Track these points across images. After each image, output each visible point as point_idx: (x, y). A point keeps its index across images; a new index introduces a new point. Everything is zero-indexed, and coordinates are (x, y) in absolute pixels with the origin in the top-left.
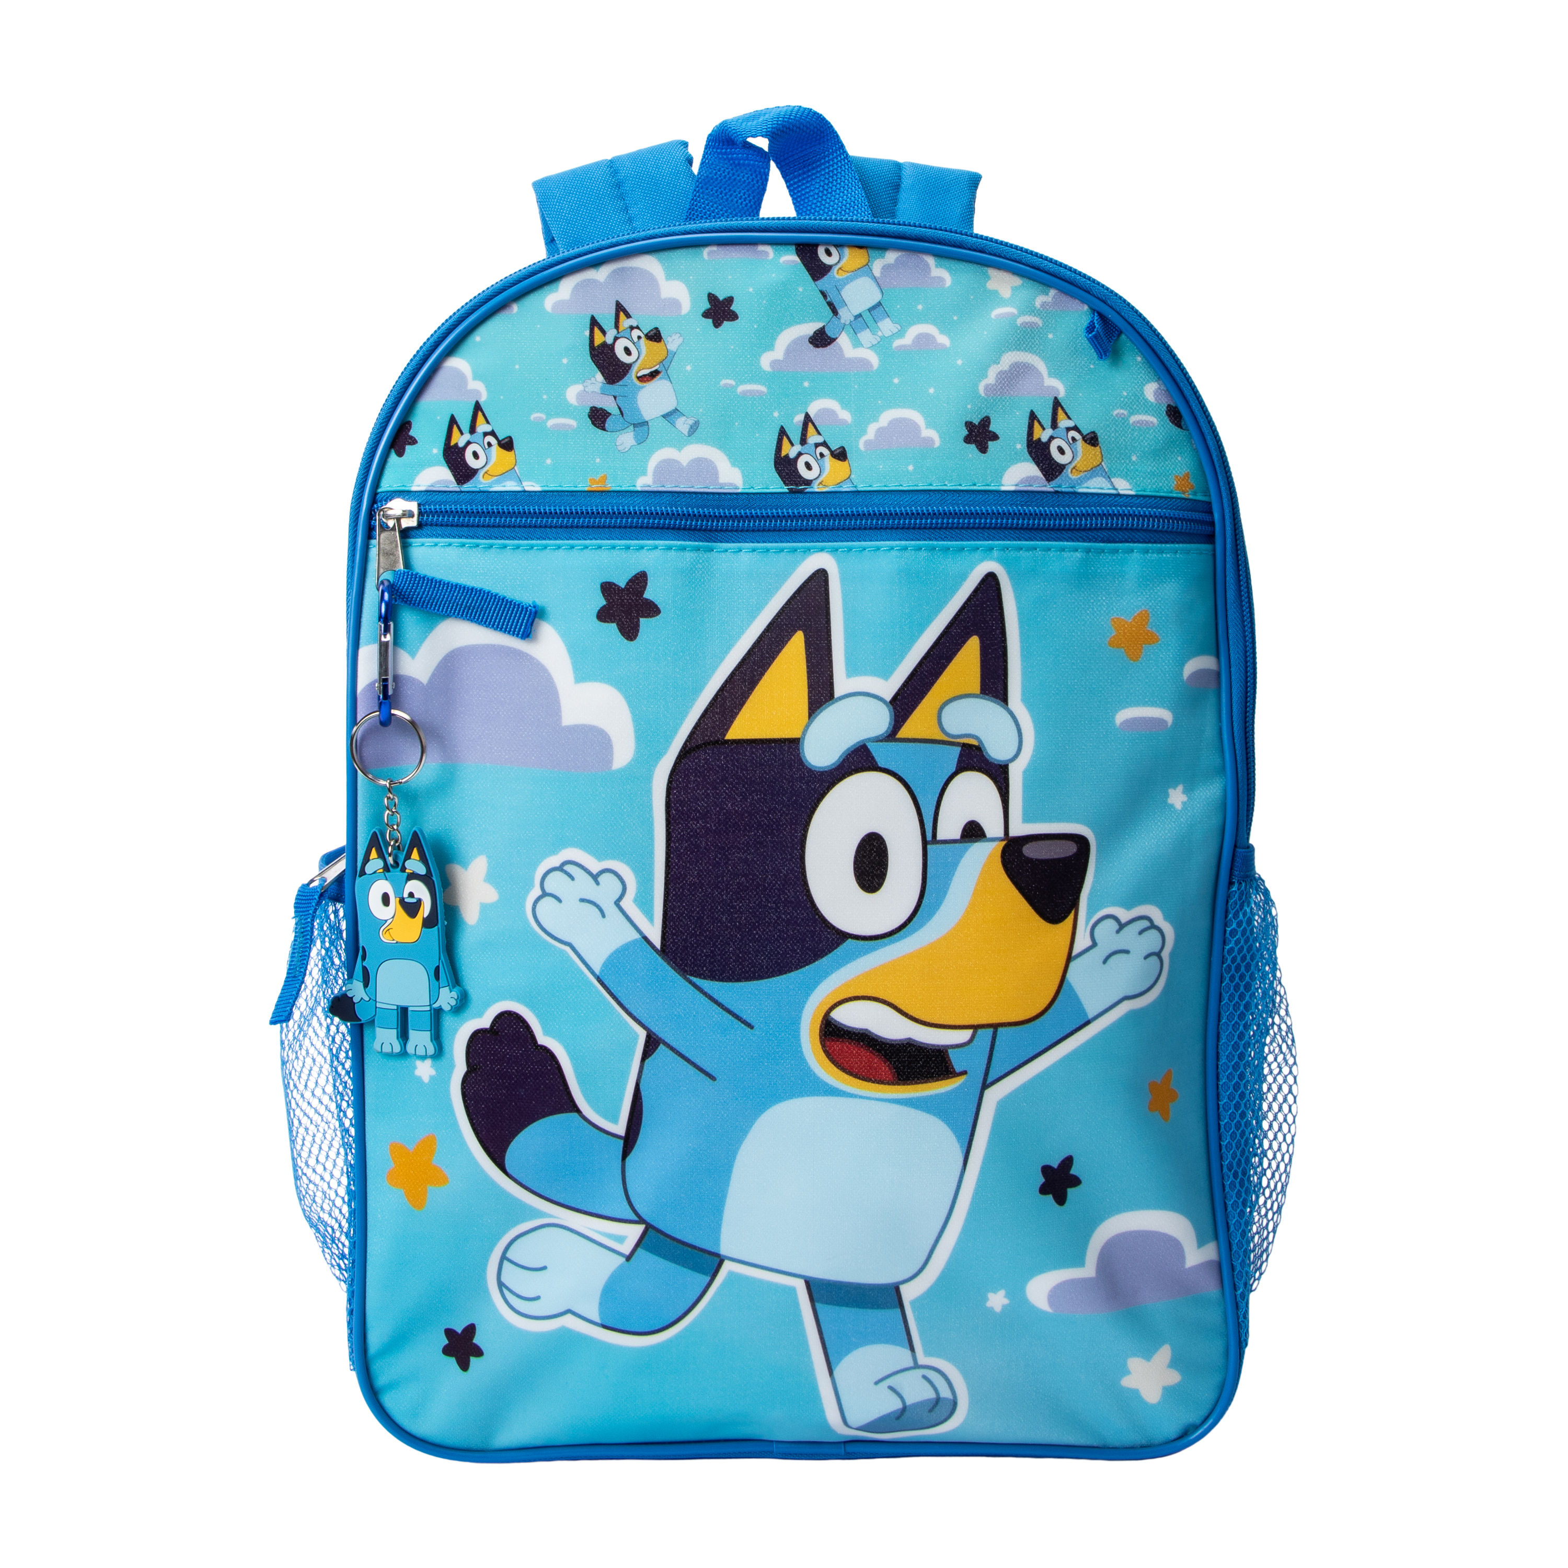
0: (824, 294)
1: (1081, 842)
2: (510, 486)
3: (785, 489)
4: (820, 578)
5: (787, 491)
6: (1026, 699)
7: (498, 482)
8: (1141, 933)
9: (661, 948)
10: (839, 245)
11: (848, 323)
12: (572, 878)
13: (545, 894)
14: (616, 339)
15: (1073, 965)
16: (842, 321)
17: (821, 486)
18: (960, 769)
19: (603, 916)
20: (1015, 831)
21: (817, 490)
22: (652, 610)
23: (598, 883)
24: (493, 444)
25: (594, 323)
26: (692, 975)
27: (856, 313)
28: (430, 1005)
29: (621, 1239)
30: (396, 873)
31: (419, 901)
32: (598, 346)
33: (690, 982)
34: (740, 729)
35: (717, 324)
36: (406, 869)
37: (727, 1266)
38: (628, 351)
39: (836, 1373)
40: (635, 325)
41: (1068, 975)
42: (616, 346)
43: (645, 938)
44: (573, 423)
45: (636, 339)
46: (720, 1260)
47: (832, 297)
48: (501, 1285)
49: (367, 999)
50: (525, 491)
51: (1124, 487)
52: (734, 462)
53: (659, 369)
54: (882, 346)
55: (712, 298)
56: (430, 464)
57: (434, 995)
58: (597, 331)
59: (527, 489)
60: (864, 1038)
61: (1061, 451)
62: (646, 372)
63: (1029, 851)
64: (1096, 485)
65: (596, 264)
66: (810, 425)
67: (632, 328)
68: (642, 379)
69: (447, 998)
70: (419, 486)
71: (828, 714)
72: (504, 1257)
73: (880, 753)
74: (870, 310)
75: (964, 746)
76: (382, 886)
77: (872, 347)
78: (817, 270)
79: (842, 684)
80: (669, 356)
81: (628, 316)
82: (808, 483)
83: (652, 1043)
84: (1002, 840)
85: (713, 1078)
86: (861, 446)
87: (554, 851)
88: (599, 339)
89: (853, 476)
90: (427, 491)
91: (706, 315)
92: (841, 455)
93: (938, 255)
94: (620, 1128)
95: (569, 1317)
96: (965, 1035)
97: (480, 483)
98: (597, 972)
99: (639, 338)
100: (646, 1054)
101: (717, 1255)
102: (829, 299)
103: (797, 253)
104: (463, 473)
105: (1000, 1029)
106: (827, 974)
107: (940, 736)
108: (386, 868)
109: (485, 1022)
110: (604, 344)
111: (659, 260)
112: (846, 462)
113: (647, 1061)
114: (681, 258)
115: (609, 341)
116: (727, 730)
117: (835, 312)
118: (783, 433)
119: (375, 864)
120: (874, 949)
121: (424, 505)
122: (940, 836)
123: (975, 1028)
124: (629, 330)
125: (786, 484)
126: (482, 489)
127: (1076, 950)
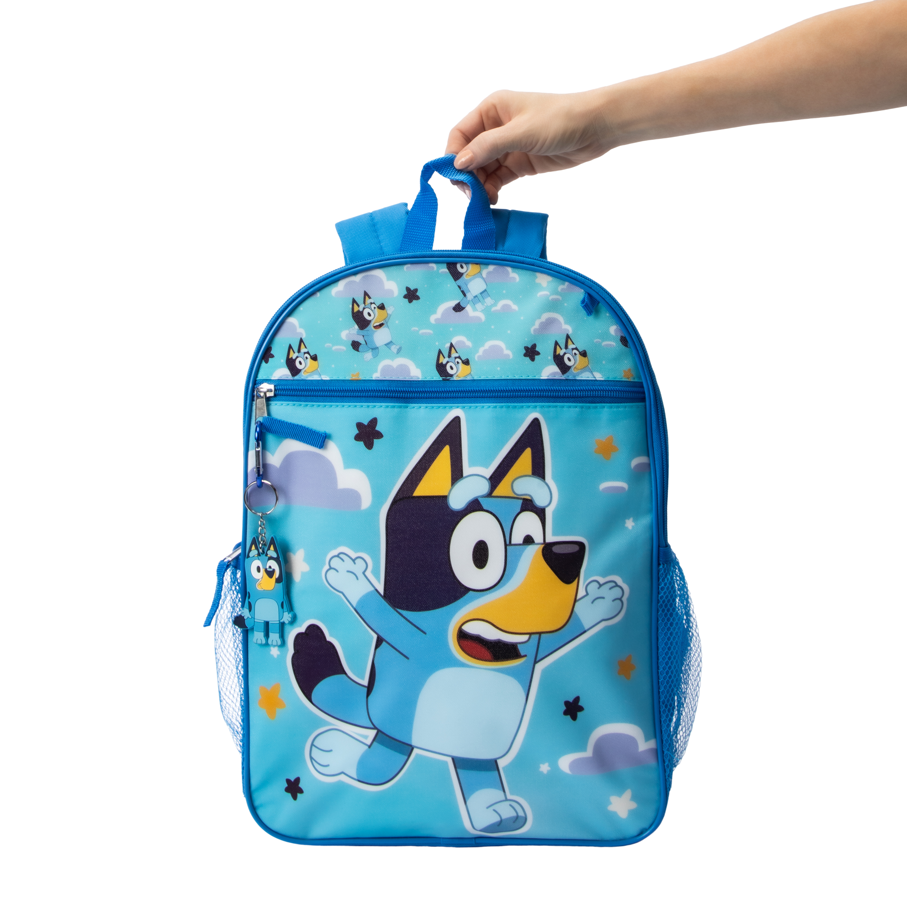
0: (459, 287)
1: (581, 546)
2: (316, 377)
3: (441, 379)
5: (442, 380)
6: (554, 478)
7: (310, 376)
9: (384, 595)
10: (467, 263)
13: (331, 568)
14: (364, 309)
16: (468, 299)
17: (457, 377)
18: (523, 510)
19: (357, 579)
20: (548, 541)
22: (379, 435)
23: (355, 563)
24: (308, 357)
25: (354, 301)
26: (398, 608)
28: (279, 621)
30: (263, 556)
31: (274, 570)
32: (356, 312)
33: (397, 611)
34: (421, 491)
35: (410, 301)
36: (267, 554)
38: (369, 314)
40: (373, 302)
43: (377, 590)
44: (344, 348)
45: (373, 309)
47: (464, 288)
49: (250, 617)
50: (322, 380)
51: (599, 376)
52: (418, 366)
53: (384, 323)
54: (487, 311)
55: (408, 289)
56: (280, 367)
57: (281, 616)
58: (355, 305)
59: (323, 379)
60: (478, 639)
61: (569, 359)
62: (378, 324)
63: (556, 549)
64: (585, 376)
65: (355, 274)
66: (453, 348)
67: (371, 303)
68: (376, 327)
69: (287, 617)
70: (275, 377)
71: (460, 484)
73: (484, 503)
74: (481, 293)
75: (525, 500)
76: (257, 563)
77: (482, 311)
78: (457, 275)
79: (467, 469)
80: (388, 316)
81: (370, 298)
82: (452, 376)
84: (542, 544)
85: (407, 658)
86: (476, 358)
87: (335, 548)
88: (356, 309)
89: (472, 373)
90: (278, 380)
91: (405, 297)
92: (466, 362)
96: (525, 638)
97: (302, 376)
98: (354, 606)
99: (375, 308)
100: (377, 646)
102: (462, 289)
103: (447, 268)
104: (295, 371)
105: (543, 635)
106: (460, 608)
107: (512, 495)
108: (259, 554)
110: (359, 311)
111: (384, 271)
112: (469, 366)
114: (393, 270)
115: (361, 309)
116: (414, 492)
117: (465, 295)
118: (440, 352)
119: (254, 552)
120: (483, 596)
121: (277, 386)
122: (513, 542)
123: (530, 634)
124: (370, 304)
125: (441, 377)
126: (303, 379)
127: (578, 597)
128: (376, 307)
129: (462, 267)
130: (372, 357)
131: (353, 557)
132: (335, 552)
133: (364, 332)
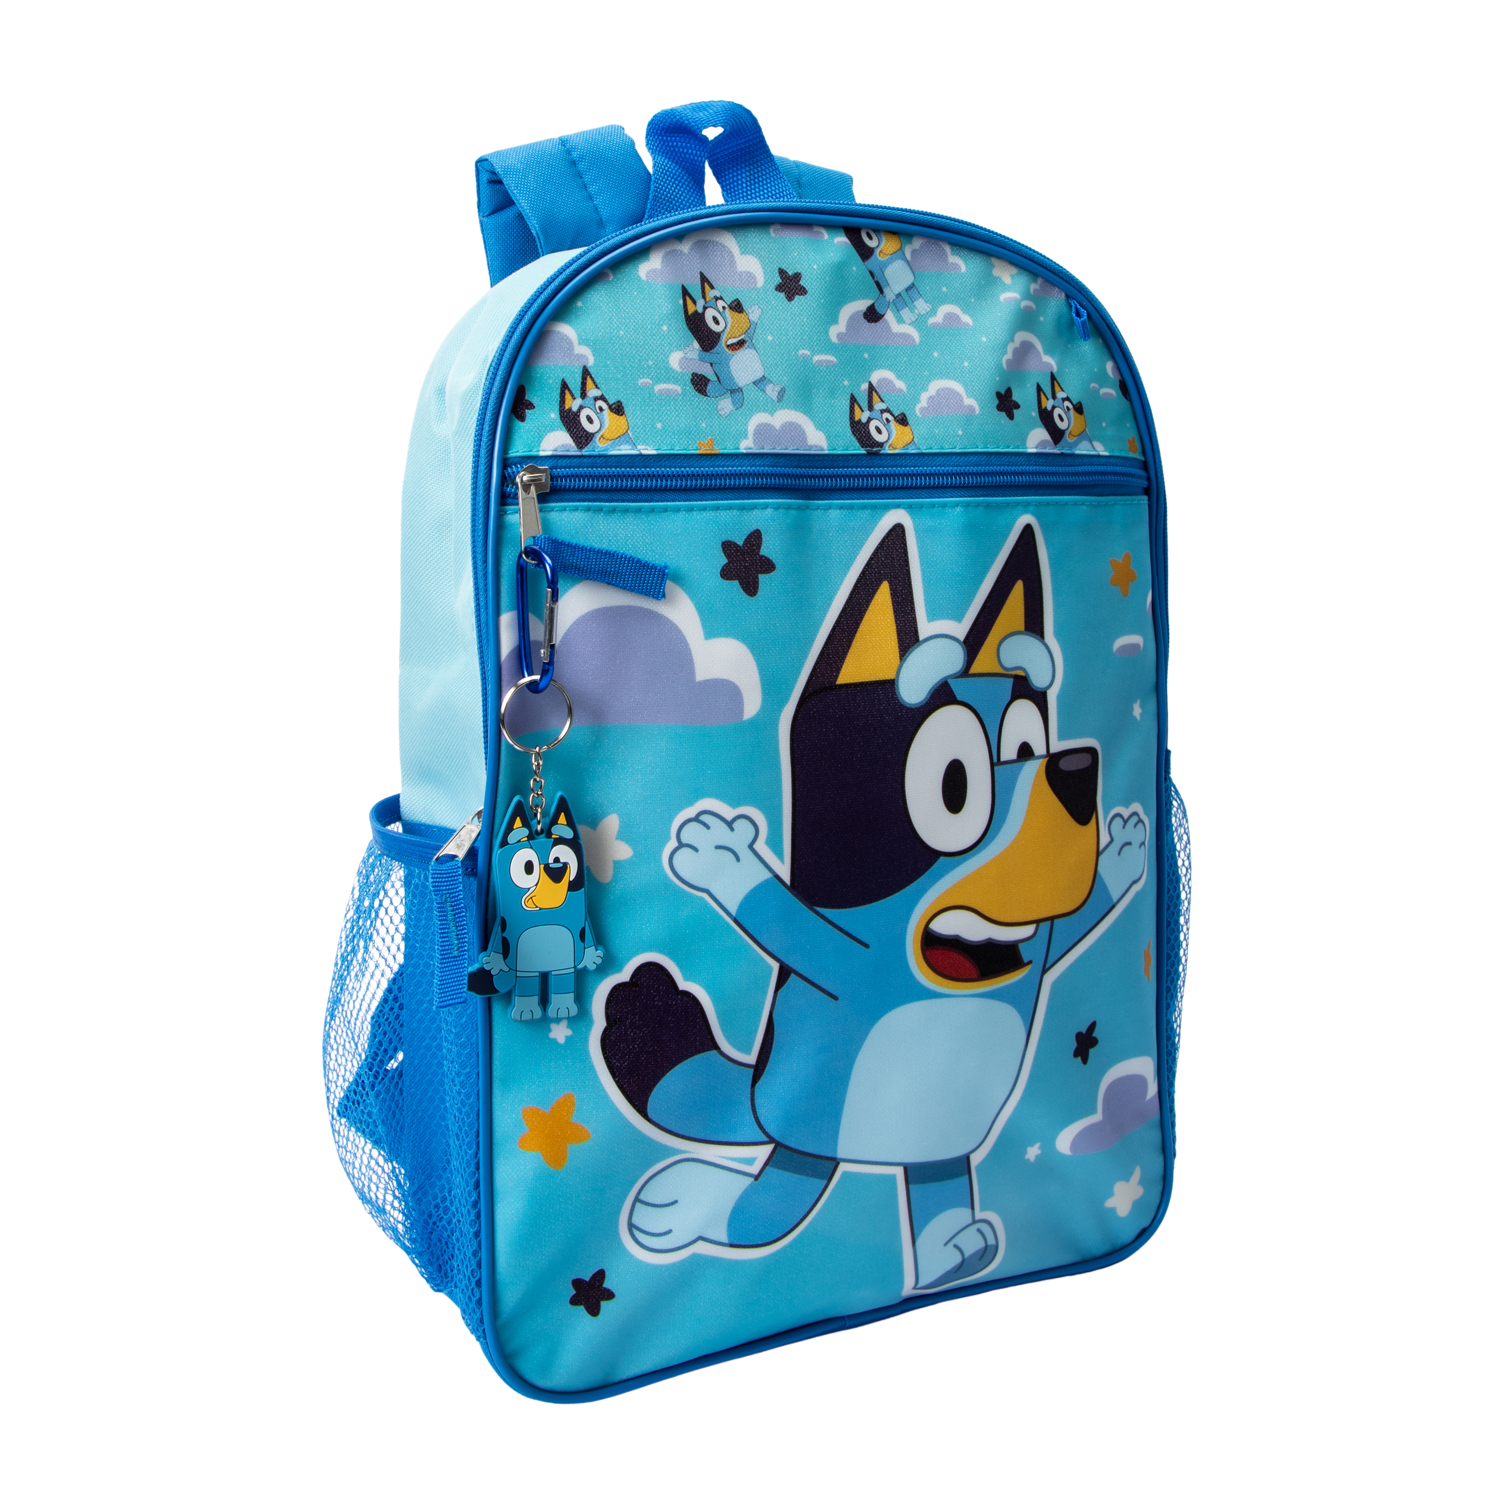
2: (625, 450)
3: (863, 451)
4: (897, 533)
6: (1058, 634)
7: (613, 447)
8: (1135, 826)
11: (891, 301)
12: (708, 827)
13: (681, 845)
14: (705, 308)
15: (1101, 858)
17: (891, 448)
18: (1015, 697)
19: (738, 859)
20: (1053, 750)
21: (890, 452)
22: (768, 566)
23: (732, 829)
24: (604, 408)
25: (685, 293)
26: (818, 906)
27: (896, 293)
28: (575, 967)
29: (750, 1161)
30: (542, 839)
31: (565, 865)
33: (817, 913)
36: (552, 834)
37: (843, 1167)
39: (918, 1242)
40: (718, 295)
41: (1099, 869)
42: (706, 314)
43: (777, 877)
45: (721, 309)
47: (878, 277)
48: (631, 1226)
49: (507, 969)
50: (641, 455)
51: (1101, 450)
52: (819, 426)
54: (919, 323)
56: (551, 429)
57: (578, 956)
59: (644, 452)
60: (955, 943)
62: (734, 341)
63: (1065, 765)
67: (717, 299)
69: (592, 957)
70: (544, 451)
71: (916, 656)
72: (637, 1200)
73: (959, 688)
75: (1016, 677)
76: (527, 854)
78: (865, 253)
79: (925, 627)
80: (751, 327)
82: (881, 445)
83: (785, 973)
84: (1045, 757)
85: (835, 998)
86: (917, 412)
87: (690, 803)
88: (691, 309)
90: (552, 456)
91: (779, 289)
92: (902, 420)
93: (953, 244)
94: (751, 1058)
95: (700, 1243)
97: (598, 447)
98: (733, 912)
102: (876, 279)
106: (924, 891)
107: (999, 670)
108: (531, 837)
109: (624, 975)
113: (779, 992)
116: (837, 676)
119: (519, 832)
120: (960, 863)
122: (1003, 759)
123: (1037, 922)
126: (600, 453)
128: (726, 306)
131: (729, 818)
132: (690, 812)
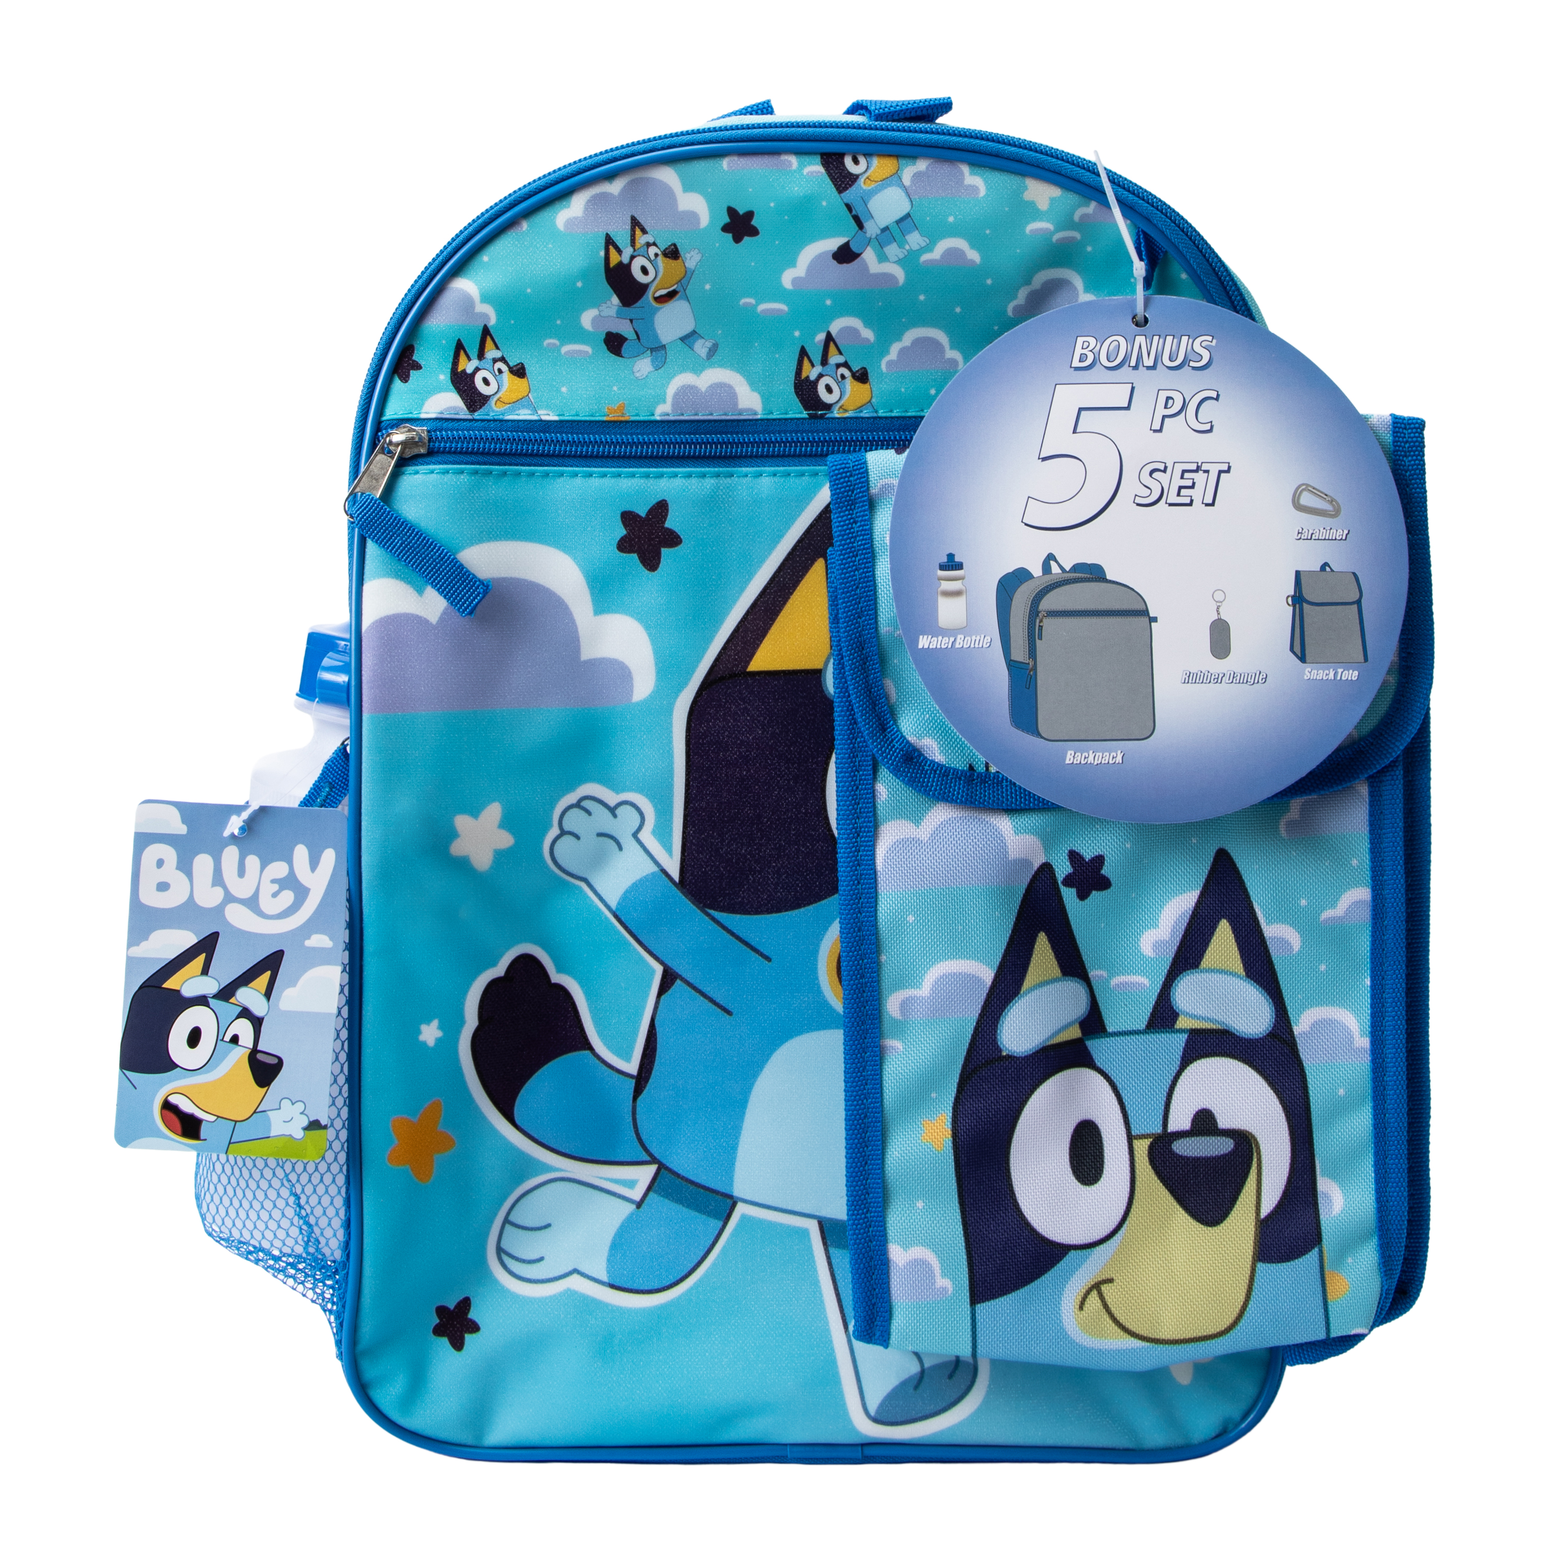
0: (849, 207)
11: (874, 236)
13: (563, 833)
14: (632, 257)
16: (868, 235)
17: (841, 410)
22: (673, 539)
27: (882, 226)
29: (633, 1184)
32: (614, 267)
35: (737, 239)
38: (644, 271)
40: (651, 241)
42: (632, 265)
45: (652, 257)
46: (732, 1202)
47: (859, 210)
50: (541, 420)
52: (753, 385)
53: (677, 290)
54: (909, 261)
55: (731, 211)
56: (438, 390)
58: (612, 250)
59: (545, 418)
62: (663, 292)
65: (610, 177)
66: (832, 344)
67: (648, 245)
70: (427, 413)
74: (898, 222)
80: (687, 275)
81: (644, 231)
82: (828, 407)
86: (883, 366)
87: (573, 787)
88: (614, 259)
89: (873, 400)
90: (436, 418)
91: (725, 229)
92: (862, 377)
93: (974, 165)
99: (656, 255)
101: (730, 1197)
102: (854, 212)
103: (823, 164)
110: (620, 264)
111: (676, 171)
112: (867, 386)
114: (699, 169)
115: (625, 259)
117: (860, 225)
118: (803, 353)
121: (434, 433)
124: (645, 247)
125: (806, 408)
128: (659, 253)
129: (856, 162)
130: (651, 369)
132: (571, 798)
133: (632, 311)
